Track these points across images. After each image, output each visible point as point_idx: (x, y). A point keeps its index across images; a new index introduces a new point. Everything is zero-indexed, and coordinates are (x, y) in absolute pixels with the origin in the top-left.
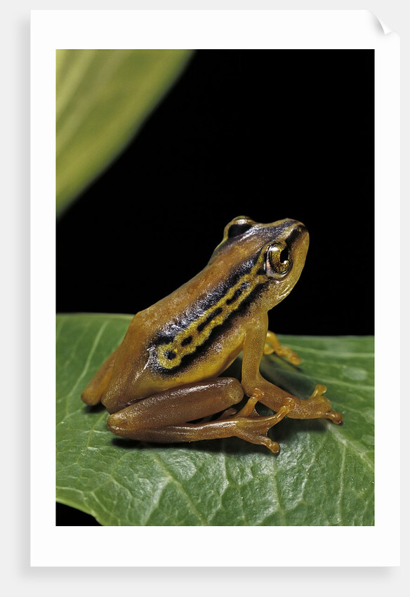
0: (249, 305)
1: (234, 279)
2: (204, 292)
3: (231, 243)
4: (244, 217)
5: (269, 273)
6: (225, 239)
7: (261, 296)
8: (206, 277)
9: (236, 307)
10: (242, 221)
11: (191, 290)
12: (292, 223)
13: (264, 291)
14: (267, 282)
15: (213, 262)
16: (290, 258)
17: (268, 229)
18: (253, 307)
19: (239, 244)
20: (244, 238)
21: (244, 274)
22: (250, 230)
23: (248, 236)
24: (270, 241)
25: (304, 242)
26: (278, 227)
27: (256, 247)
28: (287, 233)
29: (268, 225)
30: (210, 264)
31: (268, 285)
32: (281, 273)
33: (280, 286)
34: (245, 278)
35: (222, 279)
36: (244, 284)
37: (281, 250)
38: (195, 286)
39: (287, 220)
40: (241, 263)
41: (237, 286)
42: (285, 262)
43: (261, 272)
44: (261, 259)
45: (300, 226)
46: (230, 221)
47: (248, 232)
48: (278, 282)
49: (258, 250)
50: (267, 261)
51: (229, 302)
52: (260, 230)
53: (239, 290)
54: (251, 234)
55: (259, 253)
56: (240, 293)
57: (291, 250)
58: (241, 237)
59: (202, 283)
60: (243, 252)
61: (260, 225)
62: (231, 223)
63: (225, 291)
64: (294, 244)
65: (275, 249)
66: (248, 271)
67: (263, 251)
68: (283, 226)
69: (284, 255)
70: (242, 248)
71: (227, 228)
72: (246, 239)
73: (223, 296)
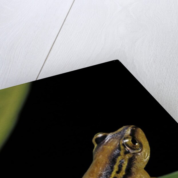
0: (131, 170)
1: (113, 161)
2: (100, 173)
3: (100, 146)
4: (100, 133)
5: (131, 151)
6: (96, 145)
7: (135, 163)
8: (96, 166)
9: (124, 173)
10: (100, 135)
11: (91, 175)
12: (128, 127)
13: (134, 160)
14: (133, 156)
15: (96, 158)
16: (138, 141)
17: (117, 134)
18: (133, 170)
19: (105, 145)
20: (106, 141)
21: (117, 157)
22: (107, 137)
23: (107, 140)
24: (122, 138)
25: (140, 133)
26: (121, 131)
27: (116, 143)
28: (128, 132)
29: (116, 132)
30: (95, 159)
31: (135, 157)
32: (138, 149)
33: (142, 155)
34: (119, 158)
35: (106, 163)
36: (120, 161)
37: (130, 140)
38: (93, 172)
39: (124, 127)
40: (112, 153)
41: (118, 163)
42: (137, 144)
43: (126, 153)
44: (122, 147)
45: (133, 127)
46: (93, 137)
47: (106, 138)
48: (139, 154)
49: (118, 144)
50: (127, 147)
51: (118, 172)
52: (113, 135)
53: (120, 165)
54: (109, 139)
55: (119, 145)
56: (122, 166)
57: (136, 138)
58: (104, 142)
59: (96, 169)
60: (110, 148)
61: (111, 133)
62: (95, 138)
63: (112, 168)
64: (136, 135)
65: (127, 141)
66: (119, 155)
67: (121, 144)
68: (124, 130)
69: (134, 141)
70: (108, 146)
71: (94, 141)
72: (108, 142)
73: (112, 171)
